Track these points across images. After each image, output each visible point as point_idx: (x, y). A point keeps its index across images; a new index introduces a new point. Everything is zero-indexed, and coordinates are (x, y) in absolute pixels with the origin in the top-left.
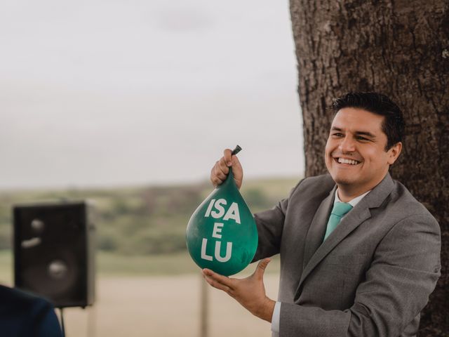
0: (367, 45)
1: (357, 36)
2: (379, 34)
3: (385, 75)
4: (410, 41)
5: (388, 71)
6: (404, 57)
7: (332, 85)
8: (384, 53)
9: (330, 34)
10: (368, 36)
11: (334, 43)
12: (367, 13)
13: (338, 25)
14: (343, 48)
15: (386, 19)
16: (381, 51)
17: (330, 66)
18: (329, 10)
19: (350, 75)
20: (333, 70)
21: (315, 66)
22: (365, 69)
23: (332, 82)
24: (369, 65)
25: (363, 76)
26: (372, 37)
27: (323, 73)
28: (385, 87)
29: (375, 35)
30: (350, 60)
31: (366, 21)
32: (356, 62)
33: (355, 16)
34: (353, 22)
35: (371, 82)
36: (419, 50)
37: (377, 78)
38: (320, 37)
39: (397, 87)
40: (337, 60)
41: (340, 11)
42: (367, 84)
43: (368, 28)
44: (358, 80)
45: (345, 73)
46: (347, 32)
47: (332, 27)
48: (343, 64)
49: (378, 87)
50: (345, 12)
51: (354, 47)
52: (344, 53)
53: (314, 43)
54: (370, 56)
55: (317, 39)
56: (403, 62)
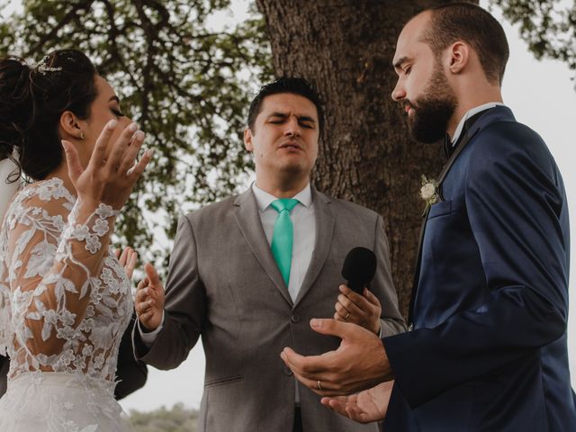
0: (385, 154)
1: (377, 147)
2: (396, 147)
3: (399, 179)
4: (420, 155)
5: (402, 176)
6: (415, 166)
7: (351, 183)
8: (399, 162)
9: (351, 143)
10: (387, 147)
11: (355, 151)
12: (385, 130)
13: (358, 137)
14: (364, 155)
15: (402, 136)
16: (397, 161)
17: (350, 169)
18: (350, 125)
19: (369, 177)
20: (353, 172)
21: (332, 168)
22: (383, 173)
23: (351, 181)
24: (386, 170)
25: (381, 178)
26: (390, 149)
27: (341, 174)
28: (400, 187)
29: (393, 147)
30: (370, 165)
31: (385, 135)
32: (375, 167)
33: (376, 131)
34: (373, 136)
35: (388, 183)
36: (428, 163)
37: (393, 181)
38: (340, 145)
39: (410, 189)
40: (357, 164)
41: (362, 126)
42: (385, 185)
43: (386, 142)
44: (377, 181)
45: (364, 175)
46: (367, 143)
47: (352, 138)
48: (364, 168)
49: (394, 187)
50: (366, 127)
51: (374, 155)
52: (365, 159)
53: (332, 150)
54: (387, 162)
55: (336, 147)
56: (415, 170)
